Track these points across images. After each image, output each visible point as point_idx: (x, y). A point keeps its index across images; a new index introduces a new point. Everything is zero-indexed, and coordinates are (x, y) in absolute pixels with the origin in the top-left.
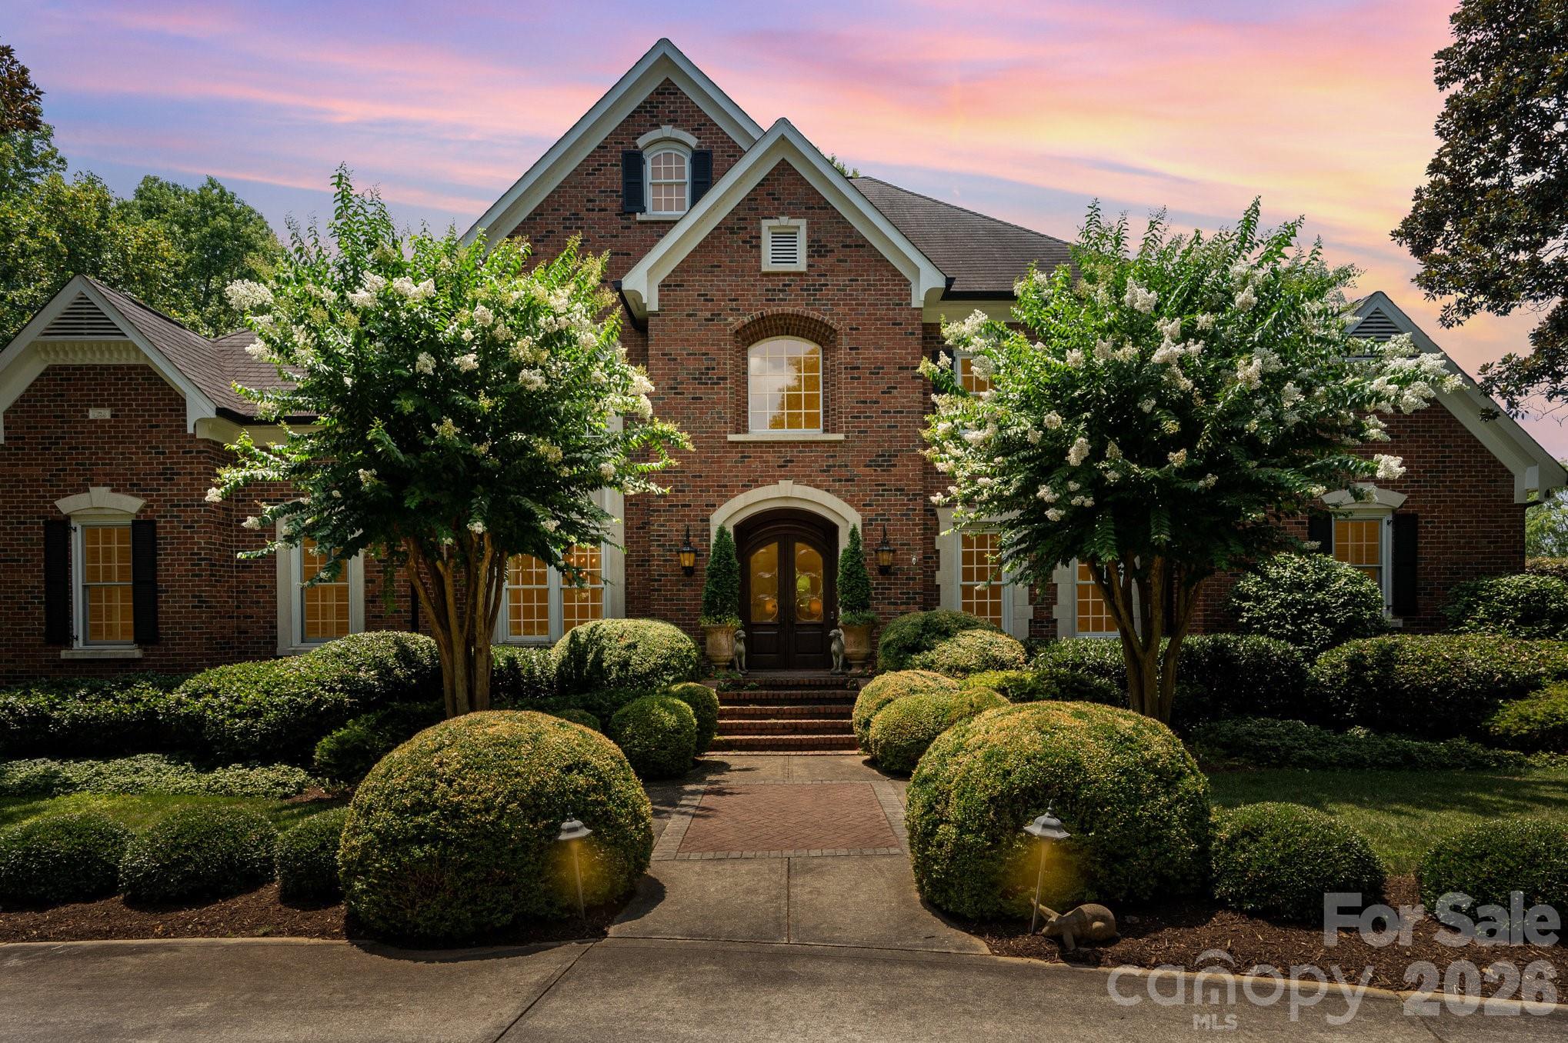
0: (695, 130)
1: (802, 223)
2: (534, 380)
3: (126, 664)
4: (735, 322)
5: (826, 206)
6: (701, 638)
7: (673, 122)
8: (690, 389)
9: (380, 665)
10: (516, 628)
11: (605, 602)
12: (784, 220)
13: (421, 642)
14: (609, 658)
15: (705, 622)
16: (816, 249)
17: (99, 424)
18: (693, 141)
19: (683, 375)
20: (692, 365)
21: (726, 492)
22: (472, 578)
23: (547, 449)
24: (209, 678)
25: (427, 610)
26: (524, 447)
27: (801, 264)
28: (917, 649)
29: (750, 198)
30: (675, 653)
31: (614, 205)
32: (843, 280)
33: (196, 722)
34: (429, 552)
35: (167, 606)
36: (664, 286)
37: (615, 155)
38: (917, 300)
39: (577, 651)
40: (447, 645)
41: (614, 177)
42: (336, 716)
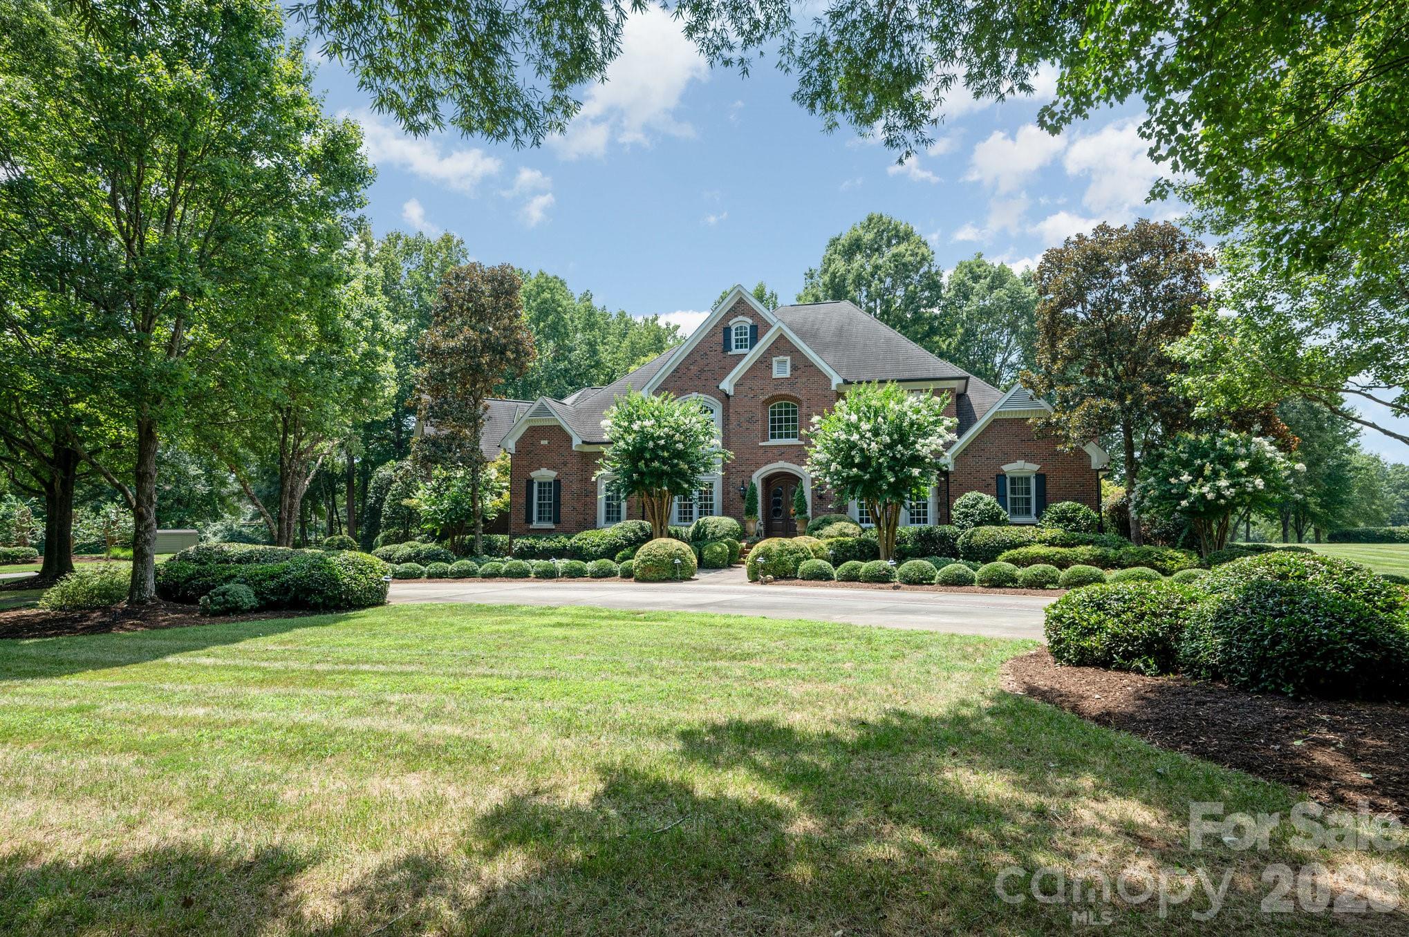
0: (751, 317)
1: (788, 358)
2: (680, 446)
3: (550, 531)
4: (763, 398)
5: (798, 351)
6: (743, 523)
7: (743, 314)
8: (745, 425)
9: (634, 531)
10: (680, 519)
11: (715, 509)
12: (781, 358)
13: (647, 524)
14: (709, 530)
15: (745, 518)
16: (794, 368)
17: (544, 446)
18: (750, 321)
19: (742, 419)
20: (746, 415)
21: (758, 466)
22: (662, 503)
23: (684, 466)
24: (584, 534)
25: (648, 513)
26: (677, 465)
27: (788, 375)
28: (817, 529)
29: (768, 349)
30: (732, 529)
31: (720, 349)
32: (804, 380)
33: (580, 548)
34: (650, 495)
35: (563, 510)
36: (736, 385)
37: (720, 329)
38: (834, 387)
39: (698, 528)
40: (655, 525)
41: (720, 337)
42: (622, 547)
